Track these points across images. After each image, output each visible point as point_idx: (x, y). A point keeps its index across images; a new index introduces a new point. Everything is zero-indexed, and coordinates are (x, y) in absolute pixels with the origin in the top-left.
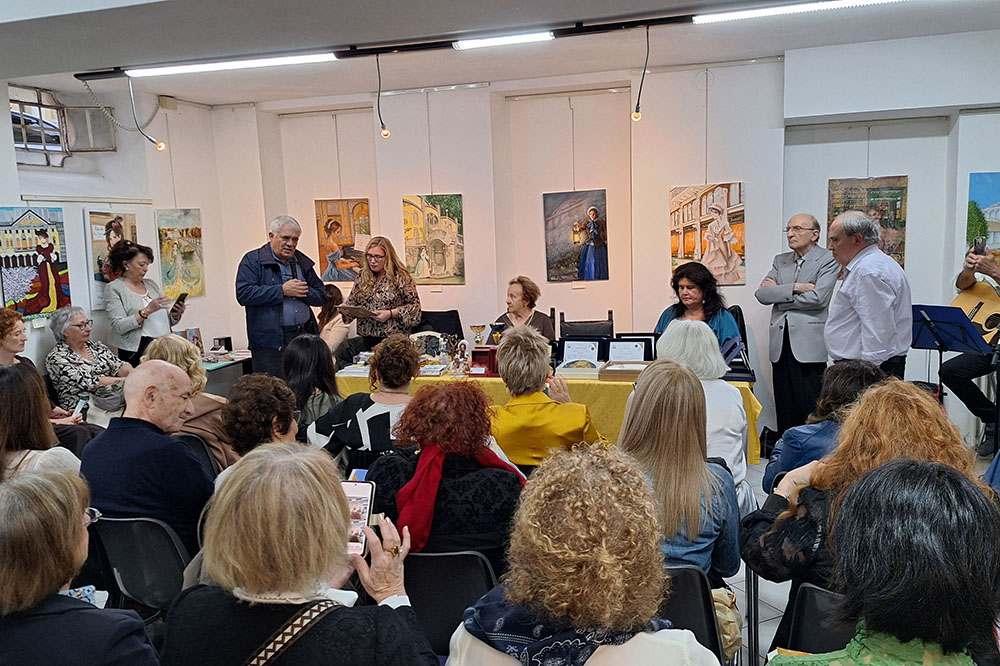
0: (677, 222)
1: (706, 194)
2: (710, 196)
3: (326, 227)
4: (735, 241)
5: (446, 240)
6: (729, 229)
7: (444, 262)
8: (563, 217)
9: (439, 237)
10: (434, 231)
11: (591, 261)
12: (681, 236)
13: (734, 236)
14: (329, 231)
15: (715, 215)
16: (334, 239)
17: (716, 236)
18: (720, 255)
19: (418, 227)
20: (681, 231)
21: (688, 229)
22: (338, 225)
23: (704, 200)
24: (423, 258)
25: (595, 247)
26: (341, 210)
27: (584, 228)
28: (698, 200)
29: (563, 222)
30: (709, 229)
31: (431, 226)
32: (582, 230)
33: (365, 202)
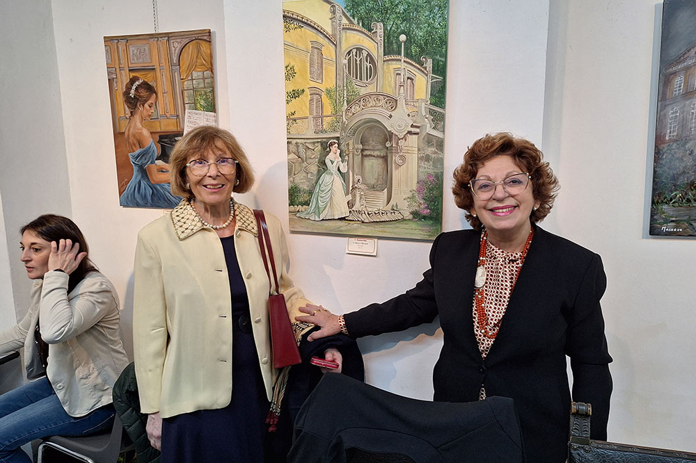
3: (127, 94)
5: (397, 122)
7: (386, 183)
9: (378, 112)
10: (365, 98)
14: (133, 103)
16: (142, 119)
19: (323, 87)
22: (150, 89)
24: (332, 168)
26: (154, 56)
31: (355, 82)
33: (205, 37)
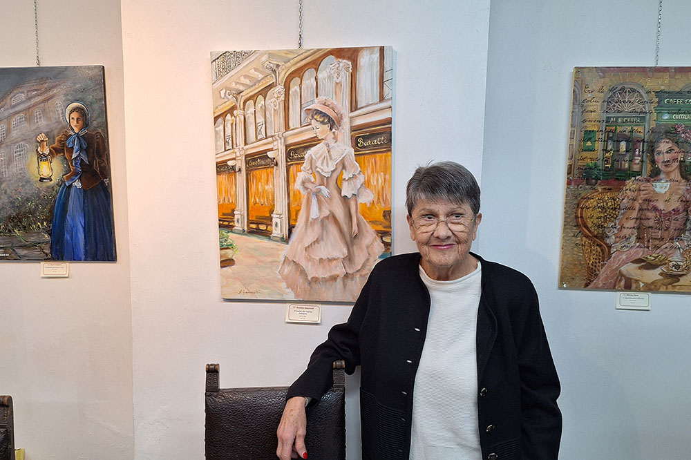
0: (229, 142)
1: (298, 73)
2: (309, 80)
4: (367, 198)
6: (353, 167)
8: (14, 122)
11: (76, 219)
12: (241, 178)
13: (367, 184)
15: (321, 130)
17: (324, 181)
18: (332, 228)
20: (241, 164)
21: (258, 161)
23: (294, 88)
25: (84, 190)
27: (60, 149)
28: (280, 88)
29: (15, 134)
30: (306, 165)
32: (55, 151)
